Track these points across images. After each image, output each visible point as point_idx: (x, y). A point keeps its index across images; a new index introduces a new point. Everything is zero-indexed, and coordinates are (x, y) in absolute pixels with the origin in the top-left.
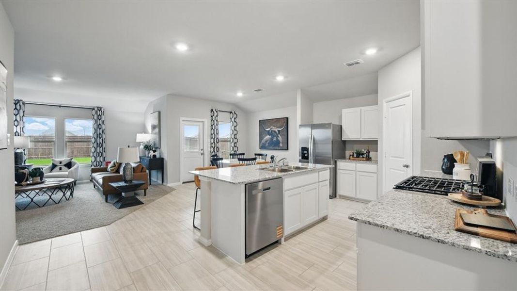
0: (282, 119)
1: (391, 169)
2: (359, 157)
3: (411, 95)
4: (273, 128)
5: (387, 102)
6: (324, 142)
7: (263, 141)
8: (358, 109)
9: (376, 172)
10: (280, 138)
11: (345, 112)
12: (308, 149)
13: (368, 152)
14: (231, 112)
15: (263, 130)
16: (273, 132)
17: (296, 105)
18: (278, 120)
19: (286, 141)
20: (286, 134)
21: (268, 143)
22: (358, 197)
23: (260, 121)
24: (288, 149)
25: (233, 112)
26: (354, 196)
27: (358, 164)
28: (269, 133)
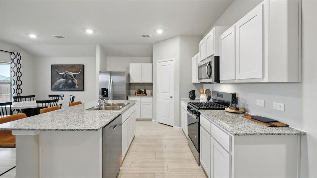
0: (78, 66)
1: (161, 99)
2: (140, 93)
3: (174, 60)
4: (69, 72)
5: (159, 62)
6: (120, 84)
7: (56, 83)
8: (139, 65)
9: (151, 101)
10: (76, 81)
11: (131, 65)
12: (107, 89)
13: (145, 90)
14: (12, 53)
15: (56, 73)
16: (68, 76)
17: (95, 56)
18: (73, 66)
19: (82, 84)
20: (82, 77)
21: (63, 86)
22: (142, 118)
23: (52, 65)
24: (83, 90)
25: (16, 53)
26: (139, 118)
27: (141, 98)
28: (63, 76)
